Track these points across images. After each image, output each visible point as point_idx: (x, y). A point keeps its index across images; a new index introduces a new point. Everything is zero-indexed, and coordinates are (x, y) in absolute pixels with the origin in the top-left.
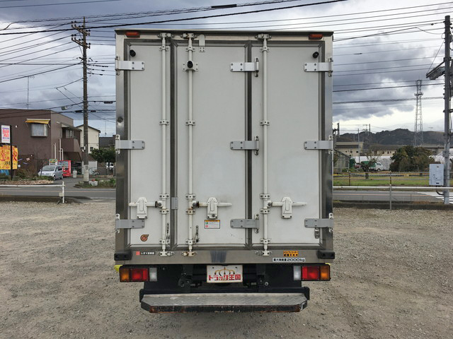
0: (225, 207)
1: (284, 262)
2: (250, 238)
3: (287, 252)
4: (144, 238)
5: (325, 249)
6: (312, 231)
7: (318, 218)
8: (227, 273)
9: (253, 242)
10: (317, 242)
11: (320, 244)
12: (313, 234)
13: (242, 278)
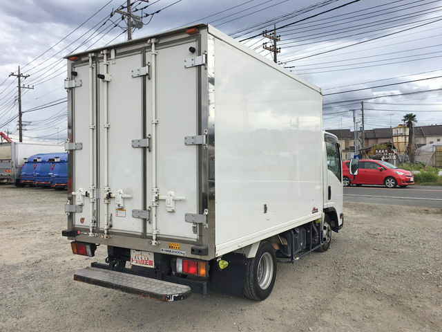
0: (129, 198)
1: (169, 253)
2: (145, 228)
3: (172, 244)
4: (82, 220)
5: (202, 245)
6: (191, 225)
7: (196, 213)
8: (143, 259)
9: (147, 232)
10: (195, 237)
11: (197, 240)
12: (192, 228)
13: (154, 264)
